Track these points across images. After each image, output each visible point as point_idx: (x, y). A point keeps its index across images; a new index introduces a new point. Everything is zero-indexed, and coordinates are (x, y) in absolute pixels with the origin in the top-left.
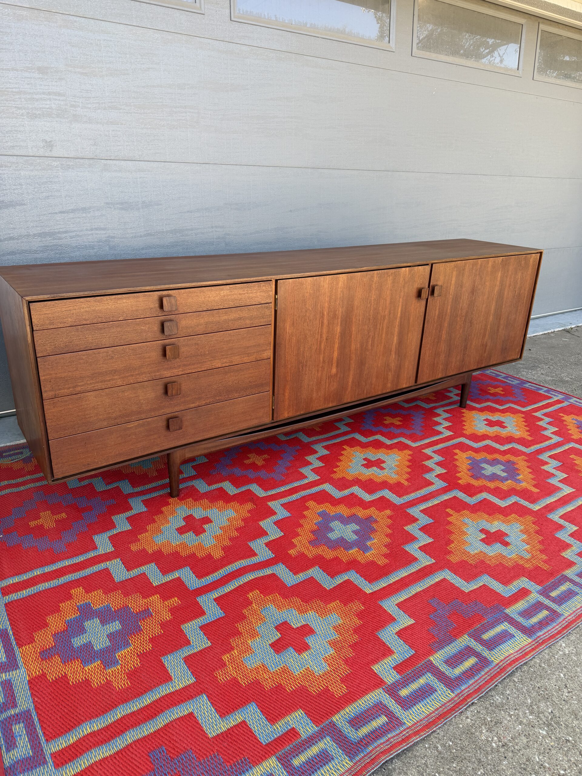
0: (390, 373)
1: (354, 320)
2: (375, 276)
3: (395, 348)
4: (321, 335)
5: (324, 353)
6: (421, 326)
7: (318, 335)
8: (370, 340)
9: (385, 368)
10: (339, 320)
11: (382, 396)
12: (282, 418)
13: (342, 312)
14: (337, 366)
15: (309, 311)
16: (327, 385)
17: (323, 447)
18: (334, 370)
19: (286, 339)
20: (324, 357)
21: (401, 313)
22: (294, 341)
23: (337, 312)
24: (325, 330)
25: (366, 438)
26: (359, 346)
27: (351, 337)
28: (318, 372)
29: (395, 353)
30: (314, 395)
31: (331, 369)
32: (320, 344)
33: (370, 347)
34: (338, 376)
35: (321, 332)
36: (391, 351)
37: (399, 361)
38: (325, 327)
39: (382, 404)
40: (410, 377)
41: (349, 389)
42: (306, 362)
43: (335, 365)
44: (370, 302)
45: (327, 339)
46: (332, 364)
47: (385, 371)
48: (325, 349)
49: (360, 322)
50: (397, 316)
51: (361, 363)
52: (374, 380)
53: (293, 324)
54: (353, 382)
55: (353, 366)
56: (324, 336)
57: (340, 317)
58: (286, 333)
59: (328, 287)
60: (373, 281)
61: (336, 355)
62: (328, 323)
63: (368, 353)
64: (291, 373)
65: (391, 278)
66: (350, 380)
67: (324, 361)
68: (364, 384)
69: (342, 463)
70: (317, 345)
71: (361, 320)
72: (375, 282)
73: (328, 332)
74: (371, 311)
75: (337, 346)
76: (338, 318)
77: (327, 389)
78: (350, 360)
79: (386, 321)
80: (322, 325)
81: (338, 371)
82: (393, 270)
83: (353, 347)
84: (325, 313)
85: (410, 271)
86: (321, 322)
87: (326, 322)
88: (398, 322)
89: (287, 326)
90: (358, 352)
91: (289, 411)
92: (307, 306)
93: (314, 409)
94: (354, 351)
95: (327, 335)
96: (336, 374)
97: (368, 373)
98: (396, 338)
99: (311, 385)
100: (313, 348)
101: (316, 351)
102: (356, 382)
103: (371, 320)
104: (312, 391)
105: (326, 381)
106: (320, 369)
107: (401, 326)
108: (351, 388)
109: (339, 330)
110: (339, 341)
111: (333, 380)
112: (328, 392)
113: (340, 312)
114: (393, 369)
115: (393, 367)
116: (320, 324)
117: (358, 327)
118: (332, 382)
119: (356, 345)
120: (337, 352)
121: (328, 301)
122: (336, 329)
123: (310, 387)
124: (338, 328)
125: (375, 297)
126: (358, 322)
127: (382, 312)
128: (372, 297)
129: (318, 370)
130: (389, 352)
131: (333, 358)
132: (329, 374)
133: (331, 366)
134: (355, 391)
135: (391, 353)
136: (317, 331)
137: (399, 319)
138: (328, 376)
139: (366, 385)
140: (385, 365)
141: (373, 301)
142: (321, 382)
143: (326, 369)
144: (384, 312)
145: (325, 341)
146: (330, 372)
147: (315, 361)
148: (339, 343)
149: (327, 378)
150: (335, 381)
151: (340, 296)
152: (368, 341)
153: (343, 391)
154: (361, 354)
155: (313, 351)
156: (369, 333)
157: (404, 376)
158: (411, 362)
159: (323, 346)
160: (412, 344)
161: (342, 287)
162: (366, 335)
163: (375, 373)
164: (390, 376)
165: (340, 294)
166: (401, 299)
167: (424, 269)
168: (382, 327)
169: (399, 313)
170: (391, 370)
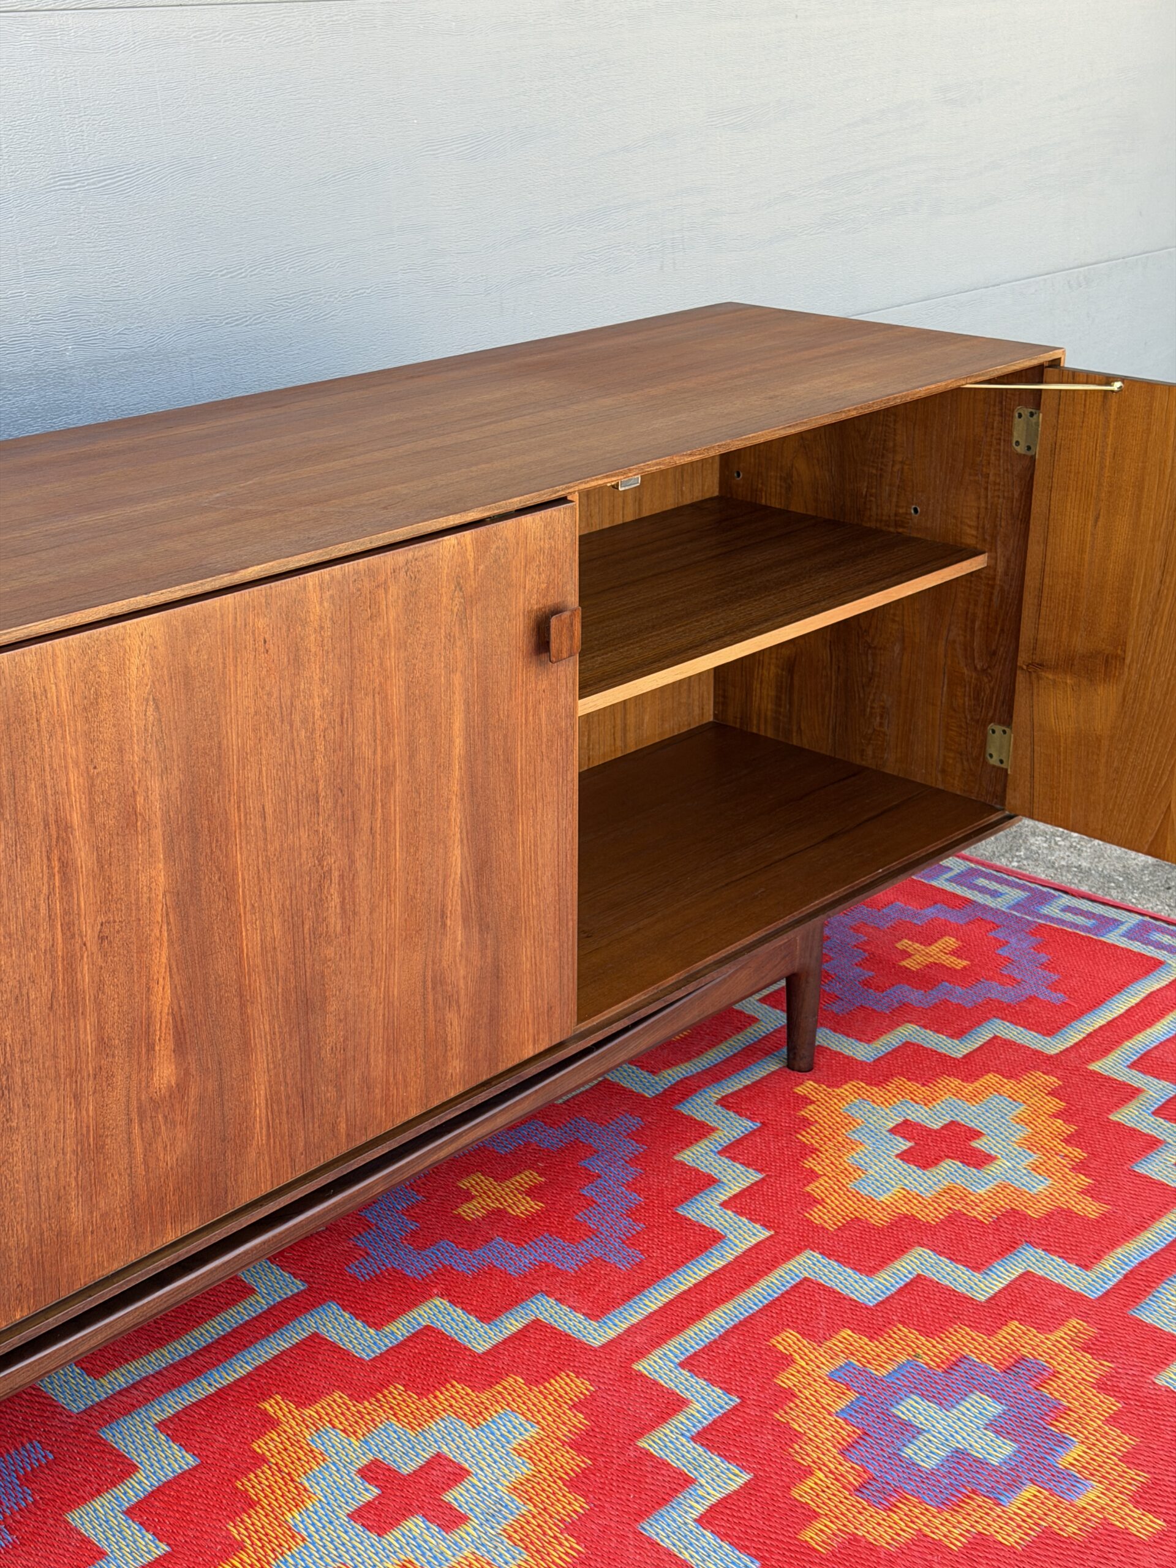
0: (451, 1016)
1: (235, 818)
2: (314, 597)
3: (463, 896)
4: (69, 927)
5: (99, 1005)
7: (52, 927)
8: (334, 890)
9: (424, 996)
10: (157, 835)
11: (425, 1127)
13: (166, 795)
14: (180, 1048)
16: (139, 1150)
17: (162, 1426)
18: (165, 1073)
20: (99, 1027)
21: (467, 738)
23: (140, 799)
24: (85, 898)
25: (378, 1326)
26: (277, 929)
27: (230, 897)
28: (78, 1104)
29: (466, 919)
30: (77, 1214)
31: (151, 1069)
32: (71, 967)
33: (335, 923)
34: (193, 1092)
35: (66, 912)
36: (443, 915)
37: (489, 953)
38: (83, 880)
39: (435, 1158)
40: (548, 1009)
41: (259, 1138)
43: (164, 1049)
44: (304, 721)
45: (102, 939)
46: (151, 1048)
47: (425, 1011)
48: (100, 987)
49: (269, 823)
50: (449, 753)
51: (304, 1006)
52: (378, 1062)
54: (273, 1100)
55: (262, 1025)
56: (88, 930)
57: (157, 819)
59: (72, 693)
60: (305, 623)
61: (162, 999)
62: (99, 859)
63: (330, 952)
65: (393, 592)
66: (260, 1093)
67: (103, 1044)
68: (332, 1093)
69: (256, 1519)
70: (53, 974)
71: (269, 811)
72: (316, 624)
73: (104, 902)
74: (320, 760)
75: (161, 957)
76: (148, 828)
77: (141, 1170)
78: (243, 1006)
79: (398, 788)
80: (66, 880)
81: (187, 1072)
83: (251, 939)
84: (76, 818)
85: (482, 548)
86: (56, 864)
87: (83, 856)
88: (460, 782)
90: (280, 957)
94: (258, 961)
95: (99, 919)
96: (177, 1085)
97: (346, 1039)
98: (457, 852)
99: (52, 1175)
100: (33, 997)
101: (51, 1008)
102: (288, 1097)
103: (325, 797)
104: (59, 1199)
105: (130, 1133)
106: (89, 1086)
107: (473, 794)
108: (268, 1130)
109: (162, 879)
110: (169, 931)
111: (165, 1117)
112: (148, 1182)
113: (155, 796)
114: (463, 992)
115: (462, 982)
116: (51, 876)
117: (261, 844)
118: (163, 1128)
119: (263, 929)
120: (168, 987)
121: (82, 759)
122: (143, 879)
123: (44, 1182)
124: (154, 873)
125: (326, 691)
126: (259, 823)
127: (375, 753)
128: (311, 696)
129: (75, 1097)
130: (437, 922)
131: (150, 1017)
132: (139, 1099)
133: (144, 1058)
134: (291, 1136)
135: (444, 925)
136: (43, 910)
137: (460, 768)
138: (139, 1108)
139: (342, 1097)
140: (425, 982)
141: (318, 714)
142: (103, 1147)
143: (119, 1078)
144: (385, 751)
145: (95, 949)
146: (144, 1084)
147: (55, 1057)
148: (171, 942)
149: (135, 1116)
150: (178, 1118)
151: (142, 724)
152: (321, 900)
153: (229, 1153)
154: (295, 963)
155: (34, 1010)
156: (320, 861)
157: (523, 1011)
158: (547, 942)
159: (85, 975)
160: (540, 862)
161: (145, 680)
162: (309, 873)
163: (381, 1031)
164: (456, 1028)
165: (141, 715)
166: (457, 678)
167: (545, 527)
168: (385, 818)
169: (457, 742)
170: (457, 1001)
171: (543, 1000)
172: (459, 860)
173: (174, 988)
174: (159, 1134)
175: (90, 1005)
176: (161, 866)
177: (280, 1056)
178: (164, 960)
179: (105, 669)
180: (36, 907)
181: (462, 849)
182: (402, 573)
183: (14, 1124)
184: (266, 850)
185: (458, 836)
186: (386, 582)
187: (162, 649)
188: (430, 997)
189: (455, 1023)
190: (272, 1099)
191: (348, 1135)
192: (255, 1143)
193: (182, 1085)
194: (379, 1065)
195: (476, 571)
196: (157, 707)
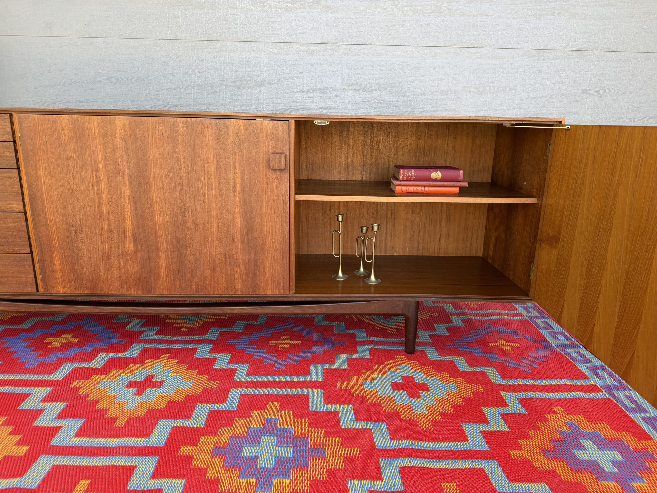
0: (237, 269)
1: (153, 182)
2: (180, 125)
3: (241, 234)
4: (99, 194)
5: (108, 220)
6: (287, 210)
7: (94, 193)
8: (190, 214)
9: (226, 259)
10: (126, 178)
12: (54, 291)
13: (129, 168)
14: (135, 241)
15: (72, 159)
16: (122, 264)
18: (130, 247)
19: (42, 191)
20: (109, 225)
21: (242, 184)
22: (56, 196)
23: (121, 167)
24: (104, 189)
26: (168, 219)
27: (151, 204)
28: (103, 244)
29: (242, 242)
30: (103, 273)
31: (125, 243)
32: (99, 206)
33: (190, 225)
34: (140, 255)
35: (98, 190)
36: (233, 237)
37: (252, 255)
38: (103, 183)
40: (279, 282)
41: (163, 277)
42: (81, 226)
43: (130, 238)
44: (177, 161)
45: (109, 201)
46: (125, 237)
47: (226, 264)
48: (109, 214)
49: (165, 187)
50: (235, 187)
51: (179, 245)
53: (50, 173)
55: (163, 245)
56: (105, 197)
57: (126, 174)
58: (41, 183)
59: (99, 131)
60: (177, 132)
61: (129, 225)
62: (108, 179)
63: (188, 233)
64: (58, 236)
65: (211, 131)
66: (163, 264)
67: (110, 231)
68: (189, 275)
70: (94, 205)
71: (165, 184)
72: (181, 133)
73: (109, 191)
74: (183, 174)
75: (128, 213)
76: (123, 175)
77: (123, 270)
78: (156, 238)
79: (214, 191)
80: (97, 182)
81: (137, 249)
82: (214, 121)
83: (158, 219)
84: (100, 166)
86: (95, 176)
87: (103, 177)
88: (240, 197)
89: (40, 174)
90: (170, 228)
91: (65, 286)
92: (68, 152)
93: (105, 292)
94: (162, 226)
95: (108, 196)
96: (134, 251)
97: (195, 261)
98: (239, 219)
99: (95, 259)
100: (88, 209)
101: (94, 214)
102: (173, 270)
103: (186, 186)
104: (97, 267)
105: (119, 258)
106: (106, 240)
107: (245, 203)
108: (166, 276)
109: (128, 191)
110: (131, 207)
111: (130, 259)
112: (125, 274)
113: (126, 167)
114: (241, 264)
115: (241, 261)
116: (93, 179)
117: (162, 192)
118: (130, 261)
119: (163, 217)
120: (130, 222)
121: (102, 150)
122: (122, 189)
123: (93, 260)
124: (125, 189)
125: (185, 154)
126: (161, 186)
127: (205, 178)
128: (180, 154)
129: (102, 241)
130: (230, 238)
131: (124, 229)
132: (122, 250)
133: (123, 239)
134: (174, 281)
135: (233, 240)
136: (91, 187)
137: (239, 193)
138: (122, 253)
139: (193, 278)
140: (226, 255)
141: (182, 160)
142: (111, 258)
143: (115, 242)
144: (208, 179)
145: (107, 203)
146: (123, 247)
147: (95, 228)
148: (131, 210)
149: (120, 254)
150: (135, 261)
151: (121, 146)
152: (185, 216)
153: (152, 277)
154: (175, 231)
155: (89, 213)
156: (184, 204)
157: (267, 279)
158: (277, 260)
159: (104, 209)
160: (274, 234)
161: (122, 134)
162: (180, 207)
163: (208, 264)
164: (238, 273)
165: (121, 143)
166: (237, 165)
167: (275, 126)
168: (209, 200)
169: (238, 185)
170: (239, 266)
171: (275, 278)
172: (239, 222)
173: (133, 223)
174: (128, 262)
175: (105, 219)
176: (128, 187)
177: (170, 256)
178: (129, 214)
179: (109, 127)
180: (89, 186)
181: (240, 219)
182: (214, 126)
183: (84, 241)
184: (164, 195)
185: (239, 214)
186: (208, 127)
187: (127, 127)
188: (228, 260)
189: (238, 272)
190: (167, 268)
191: (196, 290)
192: (161, 278)
193: (136, 252)
194: (208, 273)
195: (245, 133)
196: (126, 143)
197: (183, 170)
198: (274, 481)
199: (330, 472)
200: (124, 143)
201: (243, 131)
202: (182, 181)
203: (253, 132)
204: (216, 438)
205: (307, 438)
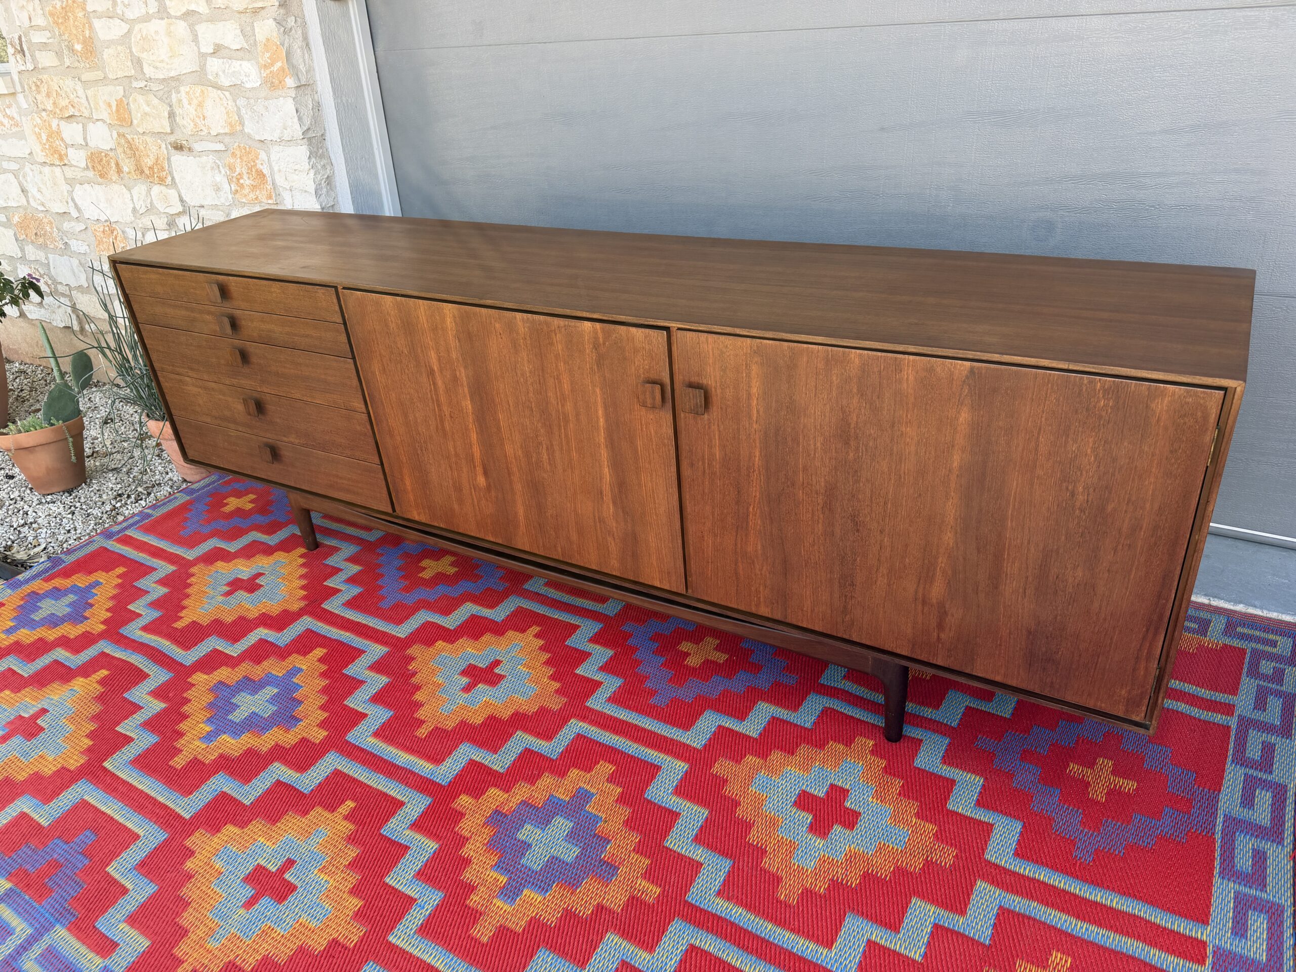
0: (610, 539)
1: (497, 399)
2: (520, 324)
3: (612, 491)
4: (439, 406)
5: (453, 440)
6: (674, 469)
7: (433, 403)
8: (544, 451)
9: (595, 521)
10: (466, 389)
13: (468, 377)
14: (486, 473)
15: (404, 355)
16: (475, 500)
18: (482, 481)
19: (380, 391)
20: (455, 448)
21: (607, 420)
22: (394, 399)
23: (458, 374)
24: (443, 400)
26: (520, 453)
27: (499, 429)
28: (451, 470)
29: (614, 503)
30: (456, 507)
31: (476, 475)
32: (442, 421)
34: (493, 494)
35: (437, 400)
36: (601, 493)
38: (441, 392)
41: (522, 528)
42: (425, 442)
43: (479, 469)
44: (522, 374)
45: (451, 417)
46: (474, 466)
48: (453, 434)
49: (512, 409)
50: (597, 422)
51: (536, 488)
53: (384, 369)
55: (518, 487)
56: (445, 411)
57: (465, 384)
59: (428, 322)
60: (517, 333)
61: (477, 451)
62: (446, 387)
63: (545, 476)
64: (404, 451)
66: (521, 512)
67: (457, 455)
68: (552, 533)
70: (436, 419)
71: (510, 403)
72: (523, 336)
73: (450, 404)
74: (531, 394)
75: (474, 435)
76: (462, 386)
77: (476, 507)
78: (509, 474)
79: (572, 425)
80: (435, 388)
81: (490, 485)
82: (560, 321)
83: (509, 449)
84: (435, 369)
87: (441, 384)
88: (605, 438)
89: (375, 370)
90: (523, 465)
91: (420, 513)
92: (399, 346)
94: (514, 460)
95: (449, 409)
96: (487, 487)
97: (557, 516)
98: (606, 470)
99: (446, 487)
100: (430, 423)
101: (437, 430)
102: (533, 521)
104: (449, 497)
105: (471, 493)
106: (454, 466)
107: (613, 447)
108: (526, 528)
109: (470, 407)
110: (476, 428)
111: (484, 496)
112: (480, 514)
113: (463, 375)
114: (616, 534)
115: (615, 529)
116: (430, 385)
117: (509, 415)
119: (514, 449)
120: (478, 449)
121: (434, 348)
122: (463, 403)
123: (444, 488)
125: (531, 367)
126: (507, 407)
127: (558, 404)
128: (524, 366)
129: (450, 466)
130: (598, 494)
131: (472, 455)
132: (473, 483)
133: (473, 469)
134: (536, 536)
135: (602, 498)
136: (429, 395)
137: (604, 432)
138: (474, 486)
139: (557, 538)
140: (594, 516)
141: (528, 375)
142: (462, 490)
143: (465, 470)
144: (563, 405)
145: (449, 419)
146: (474, 478)
147: (441, 448)
148: (477, 433)
149: (472, 487)
150: (489, 499)
151: (454, 345)
152: (539, 452)
153: (510, 525)
154: (530, 471)
155: (431, 428)
156: (537, 436)
157: (652, 563)
158: (666, 541)
159: (447, 426)
160: (658, 501)
161: (453, 329)
162: (532, 438)
163: (574, 523)
164: (614, 546)
165: (454, 341)
166: (598, 390)
167: (646, 337)
168: (566, 436)
169: (601, 420)
170: (613, 535)
171: (664, 566)
172: (608, 474)
173: (481, 451)
174: (482, 500)
175: (450, 439)
176: (469, 402)
177: (528, 503)
178: (475, 438)
179: (437, 318)
180: (427, 393)
181: (609, 470)
182: (563, 330)
183: (431, 462)
184: (511, 419)
185: (606, 463)
186: (555, 330)
187: (458, 319)
188: (598, 524)
189: (613, 543)
190: (526, 517)
191: (563, 555)
193: (489, 488)
194: (574, 537)
195: (604, 344)
196: (459, 341)
197: (531, 389)
198: (525, 892)
199: (600, 908)
200: (457, 341)
201: (601, 341)
202: (531, 403)
203: (615, 343)
204: (506, 796)
205: (609, 841)
